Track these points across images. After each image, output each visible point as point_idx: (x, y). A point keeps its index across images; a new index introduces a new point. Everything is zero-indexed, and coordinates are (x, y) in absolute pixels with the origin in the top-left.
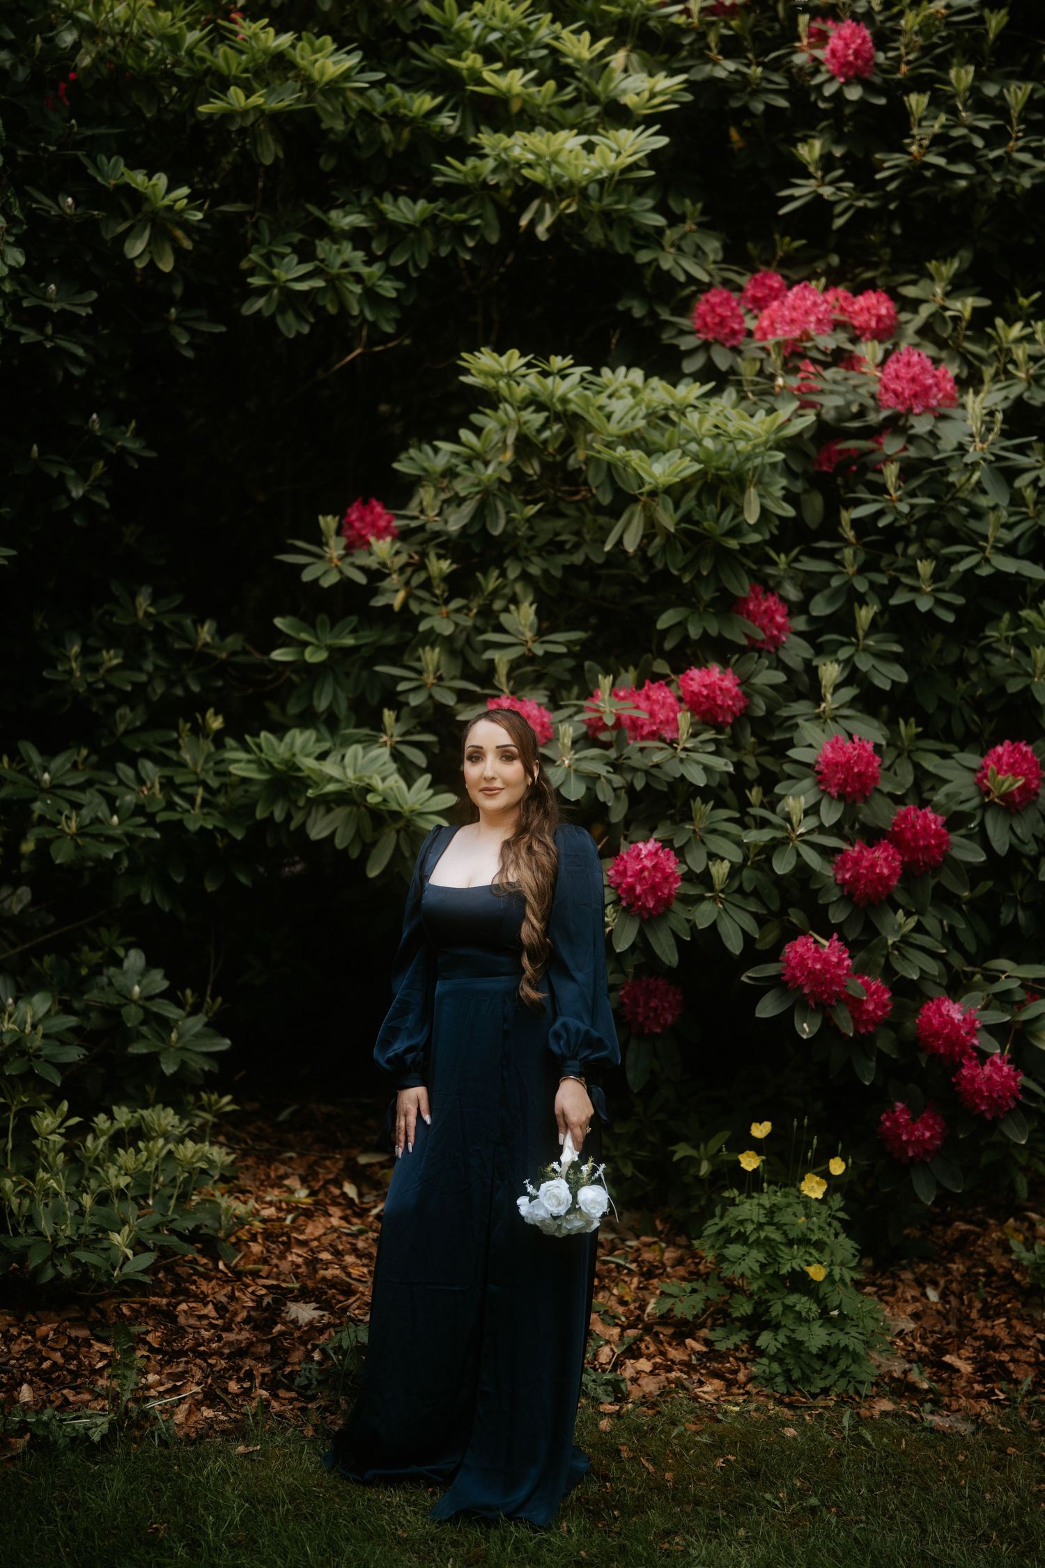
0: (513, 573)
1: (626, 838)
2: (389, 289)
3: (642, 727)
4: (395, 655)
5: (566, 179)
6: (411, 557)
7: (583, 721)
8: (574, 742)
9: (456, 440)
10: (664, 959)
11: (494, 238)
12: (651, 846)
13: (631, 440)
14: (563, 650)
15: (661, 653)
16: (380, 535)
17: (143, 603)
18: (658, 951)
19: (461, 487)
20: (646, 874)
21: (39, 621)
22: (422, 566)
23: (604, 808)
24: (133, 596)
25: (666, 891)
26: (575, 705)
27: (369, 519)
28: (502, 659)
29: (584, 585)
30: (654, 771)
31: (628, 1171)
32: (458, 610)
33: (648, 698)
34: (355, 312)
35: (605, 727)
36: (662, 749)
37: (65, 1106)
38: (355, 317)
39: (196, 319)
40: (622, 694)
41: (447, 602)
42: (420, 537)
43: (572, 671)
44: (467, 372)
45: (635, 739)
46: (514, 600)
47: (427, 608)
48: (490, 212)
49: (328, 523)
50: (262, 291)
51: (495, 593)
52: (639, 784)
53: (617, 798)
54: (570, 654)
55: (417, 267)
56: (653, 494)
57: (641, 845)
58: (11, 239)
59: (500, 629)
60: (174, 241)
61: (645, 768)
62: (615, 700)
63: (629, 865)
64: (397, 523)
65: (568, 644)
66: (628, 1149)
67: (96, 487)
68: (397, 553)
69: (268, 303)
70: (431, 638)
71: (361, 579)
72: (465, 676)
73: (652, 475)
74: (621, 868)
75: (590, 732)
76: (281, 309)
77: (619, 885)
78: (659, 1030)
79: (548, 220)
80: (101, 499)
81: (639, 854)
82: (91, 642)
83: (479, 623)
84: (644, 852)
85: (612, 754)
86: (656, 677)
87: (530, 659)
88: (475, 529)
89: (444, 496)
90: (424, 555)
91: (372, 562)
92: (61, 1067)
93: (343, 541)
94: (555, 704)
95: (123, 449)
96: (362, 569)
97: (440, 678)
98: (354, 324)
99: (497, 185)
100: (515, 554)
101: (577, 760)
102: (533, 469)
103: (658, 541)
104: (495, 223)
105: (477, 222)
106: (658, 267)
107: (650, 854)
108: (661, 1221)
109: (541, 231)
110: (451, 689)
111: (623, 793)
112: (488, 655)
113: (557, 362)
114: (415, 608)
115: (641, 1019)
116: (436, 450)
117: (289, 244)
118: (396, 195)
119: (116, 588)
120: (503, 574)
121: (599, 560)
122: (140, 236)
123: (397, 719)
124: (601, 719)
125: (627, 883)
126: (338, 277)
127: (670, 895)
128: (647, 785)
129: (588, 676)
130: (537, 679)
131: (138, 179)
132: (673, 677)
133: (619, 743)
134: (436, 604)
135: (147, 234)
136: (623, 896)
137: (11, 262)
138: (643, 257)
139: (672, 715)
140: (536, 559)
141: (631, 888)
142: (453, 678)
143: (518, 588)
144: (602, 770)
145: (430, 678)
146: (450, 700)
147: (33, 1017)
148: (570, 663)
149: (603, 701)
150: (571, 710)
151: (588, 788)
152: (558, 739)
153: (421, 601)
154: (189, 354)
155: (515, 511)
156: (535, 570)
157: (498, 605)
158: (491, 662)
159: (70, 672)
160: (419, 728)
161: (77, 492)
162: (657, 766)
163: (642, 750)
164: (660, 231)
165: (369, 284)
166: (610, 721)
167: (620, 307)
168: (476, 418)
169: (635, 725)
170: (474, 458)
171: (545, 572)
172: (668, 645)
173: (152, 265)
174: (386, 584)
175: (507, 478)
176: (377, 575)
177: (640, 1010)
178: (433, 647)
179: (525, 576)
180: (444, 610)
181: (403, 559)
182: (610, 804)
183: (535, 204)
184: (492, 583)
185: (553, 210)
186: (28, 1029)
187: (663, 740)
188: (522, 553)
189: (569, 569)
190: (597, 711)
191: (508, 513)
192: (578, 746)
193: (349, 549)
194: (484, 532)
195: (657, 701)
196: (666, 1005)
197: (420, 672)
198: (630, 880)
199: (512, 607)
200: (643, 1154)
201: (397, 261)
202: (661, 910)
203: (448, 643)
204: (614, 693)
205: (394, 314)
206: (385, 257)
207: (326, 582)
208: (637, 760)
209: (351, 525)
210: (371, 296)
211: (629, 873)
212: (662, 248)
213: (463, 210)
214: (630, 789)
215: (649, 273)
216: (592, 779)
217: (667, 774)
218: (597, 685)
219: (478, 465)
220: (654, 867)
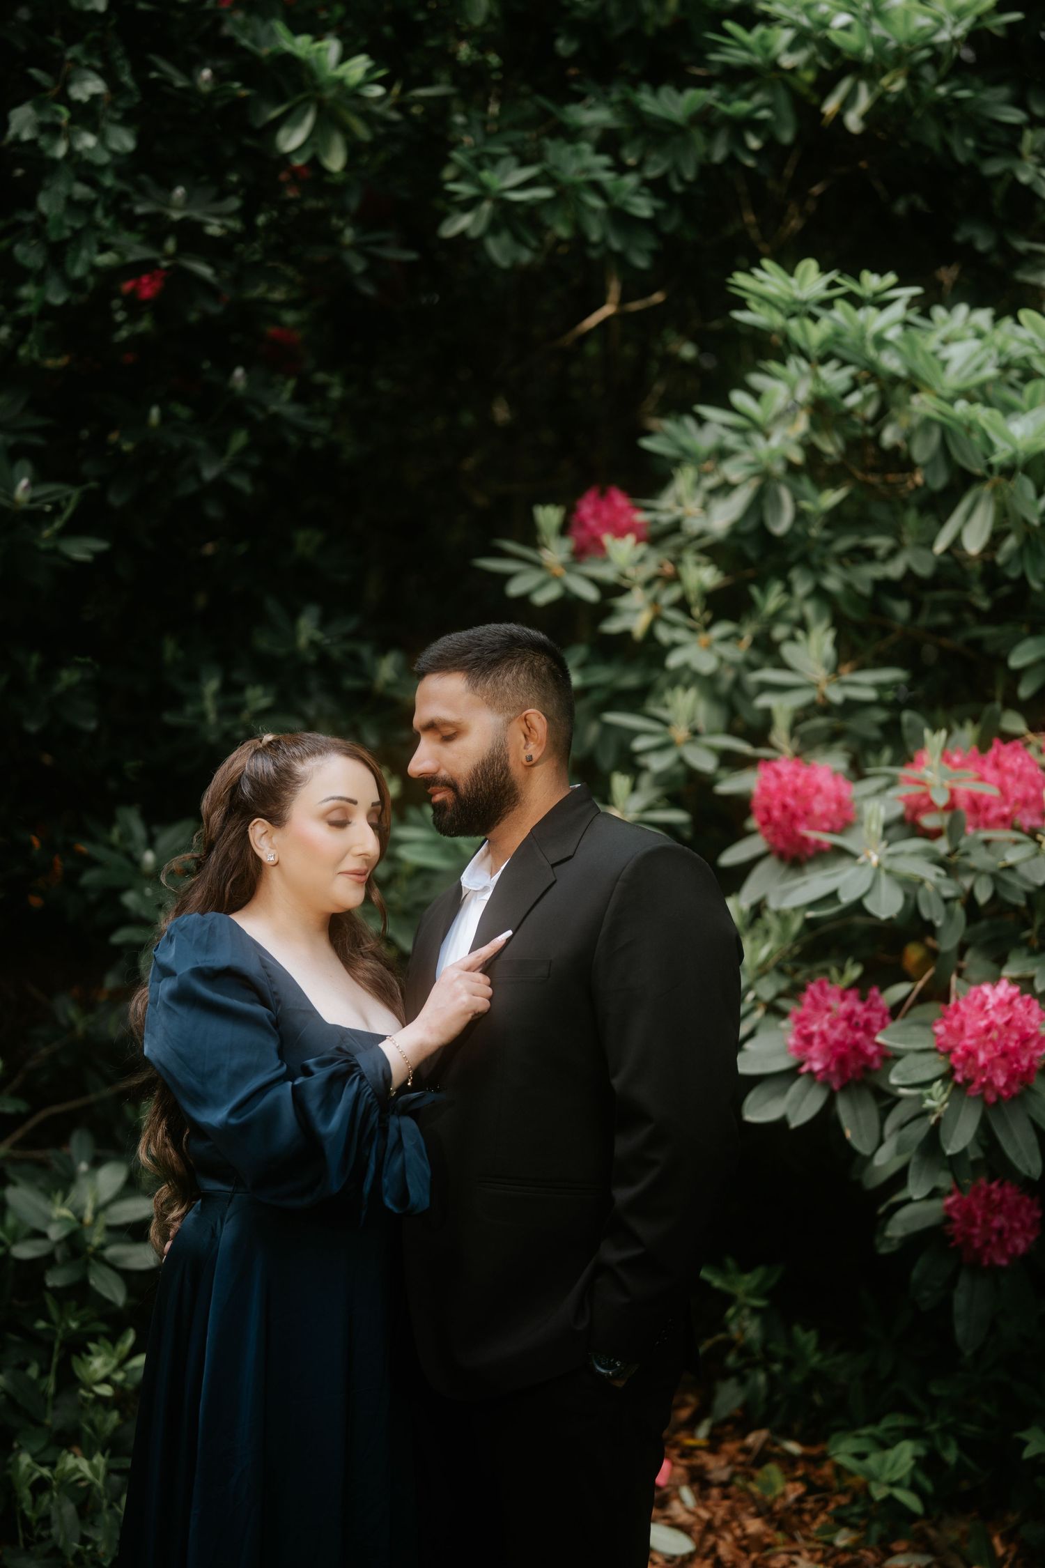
0: (802, 586)
1: (960, 973)
2: (643, 207)
3: (987, 808)
4: (635, 700)
5: (892, 44)
6: (661, 566)
7: (900, 798)
8: (887, 827)
9: (728, 406)
10: (1020, 1166)
11: (787, 136)
12: (1004, 990)
13: (979, 394)
14: (870, 695)
15: (1012, 702)
16: (620, 533)
17: (307, 628)
18: (1010, 1153)
19: (732, 471)
20: (994, 1035)
21: (170, 649)
22: (675, 579)
23: (929, 929)
24: (294, 615)
25: (1025, 1062)
26: (886, 775)
27: (606, 514)
28: (782, 707)
29: (901, 609)
30: (1007, 876)
31: (951, 1455)
32: (725, 639)
33: (997, 765)
34: (595, 236)
35: (931, 807)
36: (1017, 843)
37: (130, 1338)
38: (595, 246)
39: (381, 243)
40: (956, 759)
41: (708, 626)
42: (677, 540)
43: (883, 727)
44: (742, 305)
45: (977, 826)
46: (802, 624)
47: (680, 635)
48: (783, 99)
49: (548, 517)
50: (469, 205)
51: (777, 616)
52: (983, 895)
53: (950, 915)
54: (879, 703)
55: (681, 180)
56: (1008, 471)
57: (987, 989)
58: (118, 116)
59: (783, 665)
60: (346, 131)
61: (992, 869)
62: (948, 768)
63: (968, 1022)
64: (641, 517)
65: (880, 687)
66: (950, 1420)
67: (239, 466)
68: (642, 560)
69: (476, 221)
70: (687, 677)
71: (590, 594)
72: (730, 731)
73: (1008, 438)
74: (955, 1023)
75: (909, 814)
76: (494, 228)
77: (949, 1051)
78: (1004, 1262)
79: (864, 101)
80: (242, 482)
81: (983, 1005)
82: (238, 676)
83: (755, 657)
84: (992, 1001)
85: (942, 846)
86: (1008, 738)
87: (823, 708)
88: (751, 525)
89: (710, 482)
90: (677, 562)
91: (607, 573)
92: (127, 1275)
93: (567, 544)
94: (857, 771)
95: (276, 418)
96: (594, 581)
97: (695, 733)
98: (594, 254)
99: (793, 70)
100: (805, 561)
101: (892, 856)
102: (830, 446)
103: (1011, 543)
104: (788, 116)
105: (764, 114)
106: (1015, 181)
107: (1001, 1003)
108: (1002, 1538)
109: (853, 122)
110: (712, 749)
111: (958, 908)
112: (763, 701)
113: (871, 282)
114: (664, 634)
115: (977, 1244)
116: (701, 421)
117: (509, 144)
118: (655, 87)
119: (272, 605)
120: (788, 589)
121: (924, 569)
122: (298, 123)
123: (634, 788)
124: (925, 795)
125: (965, 1048)
126: (574, 187)
127: (1031, 1066)
128: (995, 897)
129: (907, 733)
130: (833, 737)
131: (301, 45)
132: (1030, 737)
133: (953, 831)
134: (692, 630)
135: (309, 120)
136: (958, 1066)
137: (115, 146)
138: (993, 167)
139: (1032, 792)
140: (835, 569)
141: (970, 1053)
142: (713, 732)
143: (810, 609)
144: (930, 874)
145: (680, 732)
146: (705, 762)
147: (96, 1200)
148: (881, 715)
149: (930, 769)
150: (879, 783)
151: (906, 897)
152: (862, 824)
153: (672, 625)
154: (368, 289)
155: (805, 498)
156: (832, 583)
157: (780, 632)
158: (767, 713)
159: (202, 716)
160: (665, 802)
161: (209, 473)
162: (1011, 868)
163: (987, 843)
164: (1015, 131)
165: (616, 202)
166: (941, 799)
167: (959, 238)
168: (756, 380)
169: (977, 805)
170: (751, 428)
171: (848, 586)
172: (1025, 691)
173: (315, 164)
174: (623, 602)
175: (797, 456)
176: (613, 590)
177: (976, 1231)
178: (687, 687)
179: (819, 593)
180: (703, 638)
181: (650, 569)
182: (938, 923)
183: (844, 86)
184: (772, 600)
185: (871, 89)
186: (88, 1217)
187: (1019, 829)
188: (815, 560)
189: (884, 586)
190: (920, 783)
191: (795, 500)
192: (892, 833)
193: (579, 554)
194: (762, 531)
195: (1011, 771)
196: (1017, 1225)
197: (666, 723)
198: (970, 1043)
199: (800, 634)
200: (971, 1429)
201: (651, 173)
202: (1016, 1088)
203: (708, 683)
204: (946, 758)
205: (649, 242)
206: (638, 168)
207: (541, 598)
208: (980, 858)
209: (583, 524)
210: (620, 218)
211: (968, 1032)
212: (1019, 155)
213: (747, 97)
214: (969, 899)
215: (999, 190)
216: (911, 886)
217: (1025, 880)
218: (921, 744)
219: (758, 439)
220: (1008, 1023)
